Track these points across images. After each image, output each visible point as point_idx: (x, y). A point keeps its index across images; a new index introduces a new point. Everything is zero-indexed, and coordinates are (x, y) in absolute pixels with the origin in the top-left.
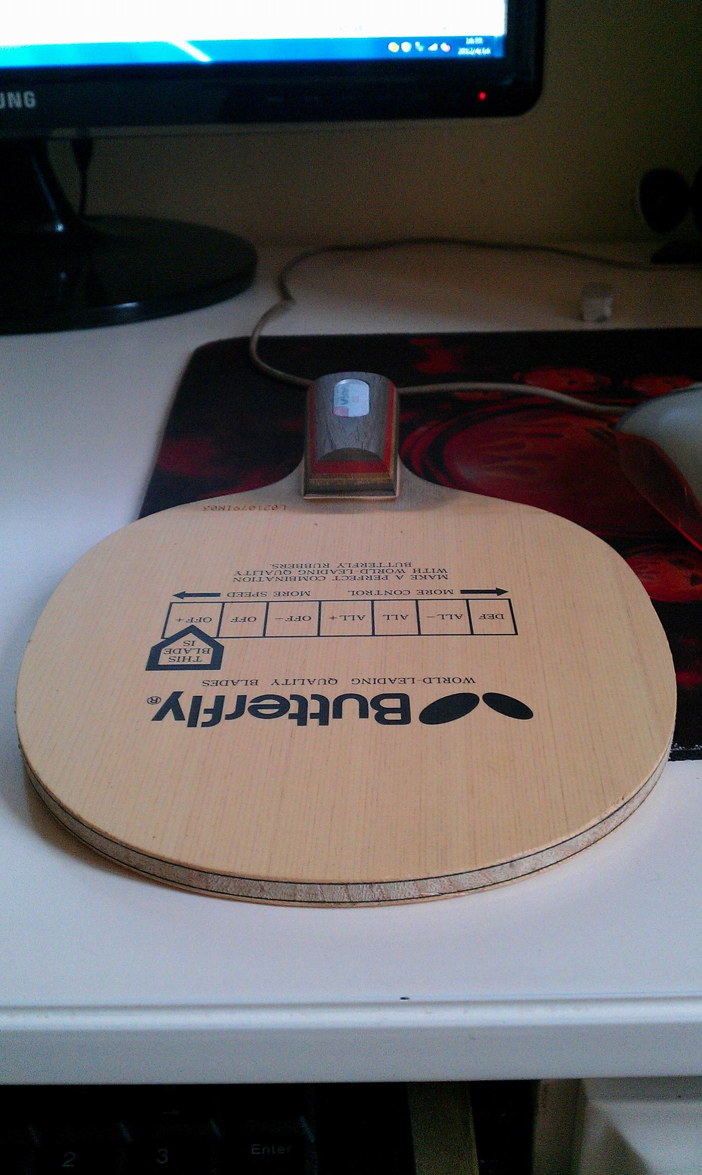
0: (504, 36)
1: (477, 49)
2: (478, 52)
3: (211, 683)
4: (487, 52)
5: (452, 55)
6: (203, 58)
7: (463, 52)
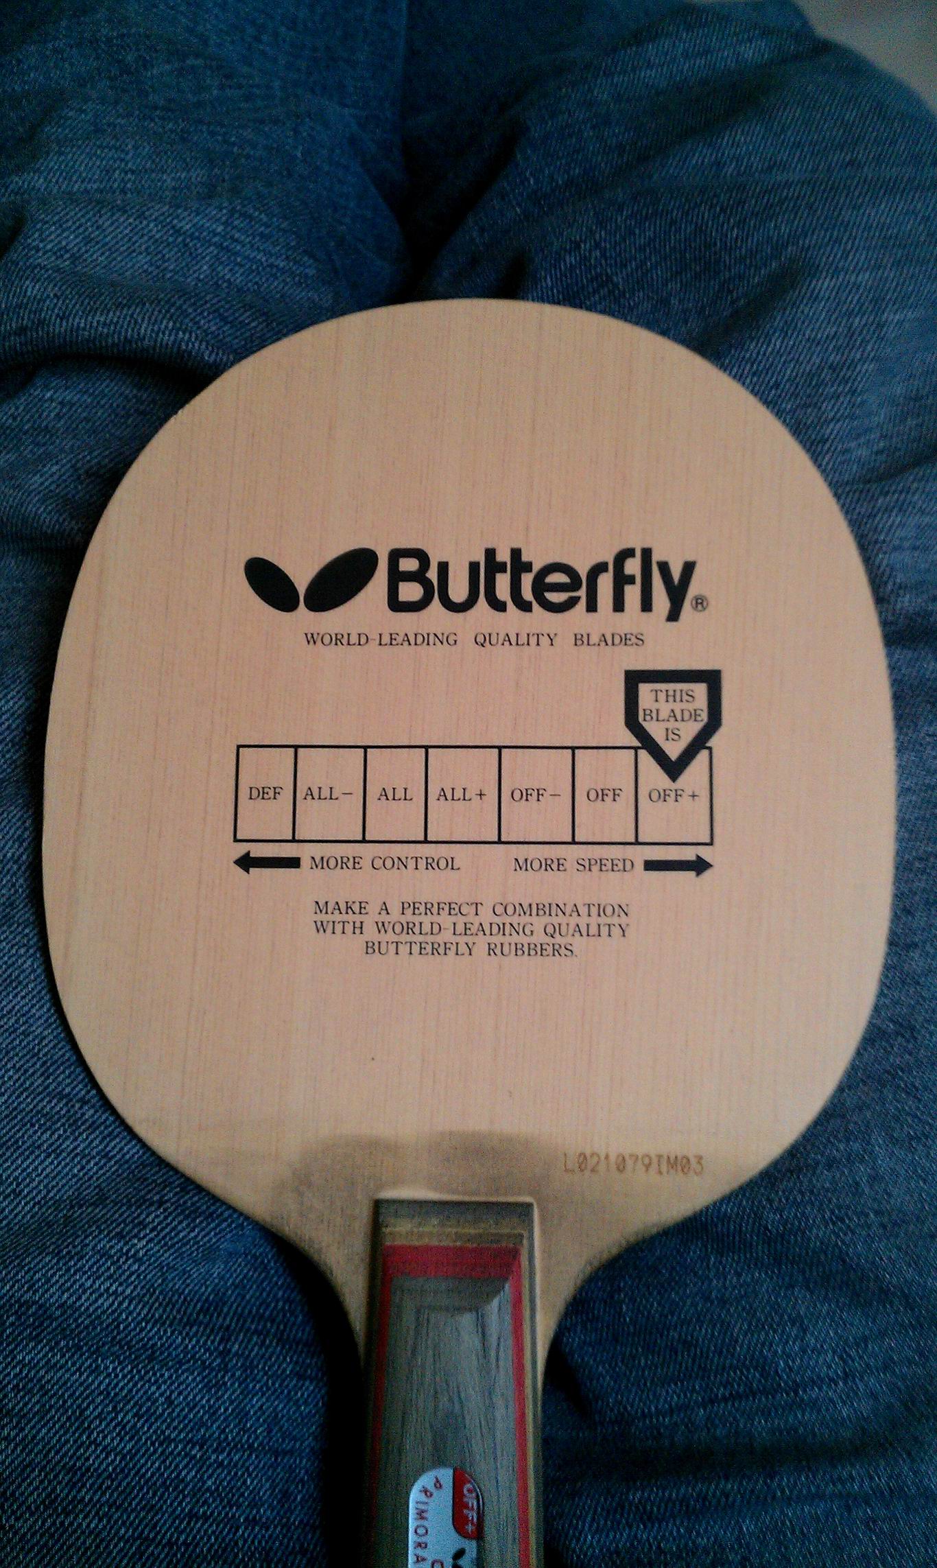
3: (634, 640)
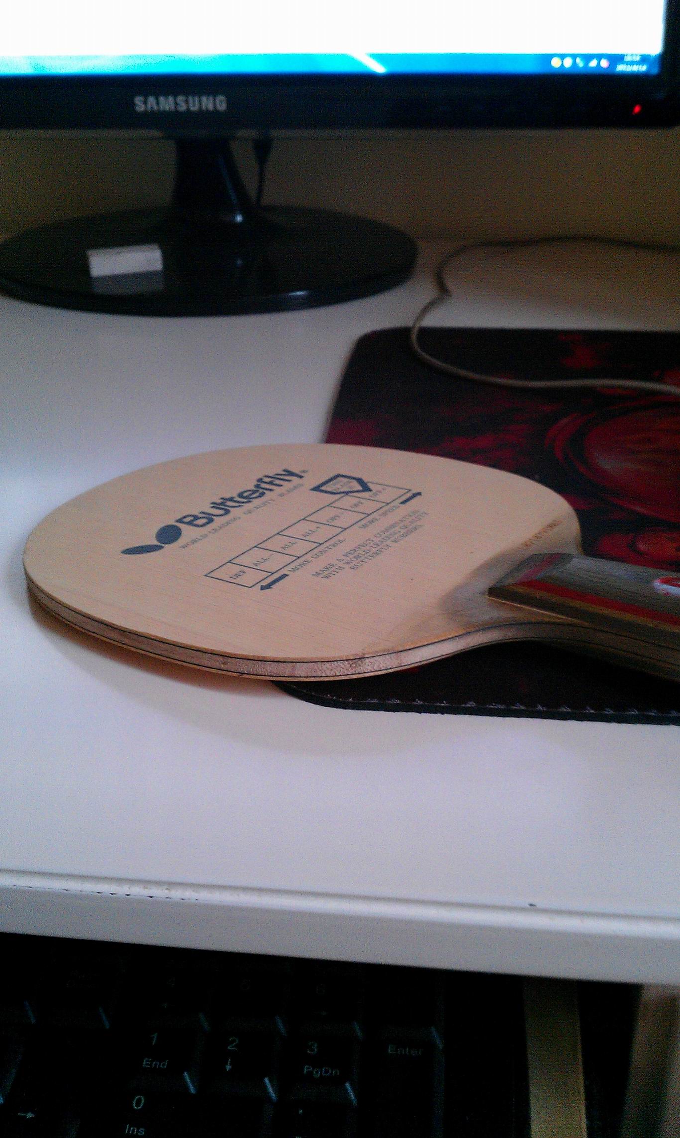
0: (659, 54)
1: (635, 66)
2: (635, 68)
4: (643, 68)
5: (610, 71)
6: (379, 69)
7: (621, 68)
